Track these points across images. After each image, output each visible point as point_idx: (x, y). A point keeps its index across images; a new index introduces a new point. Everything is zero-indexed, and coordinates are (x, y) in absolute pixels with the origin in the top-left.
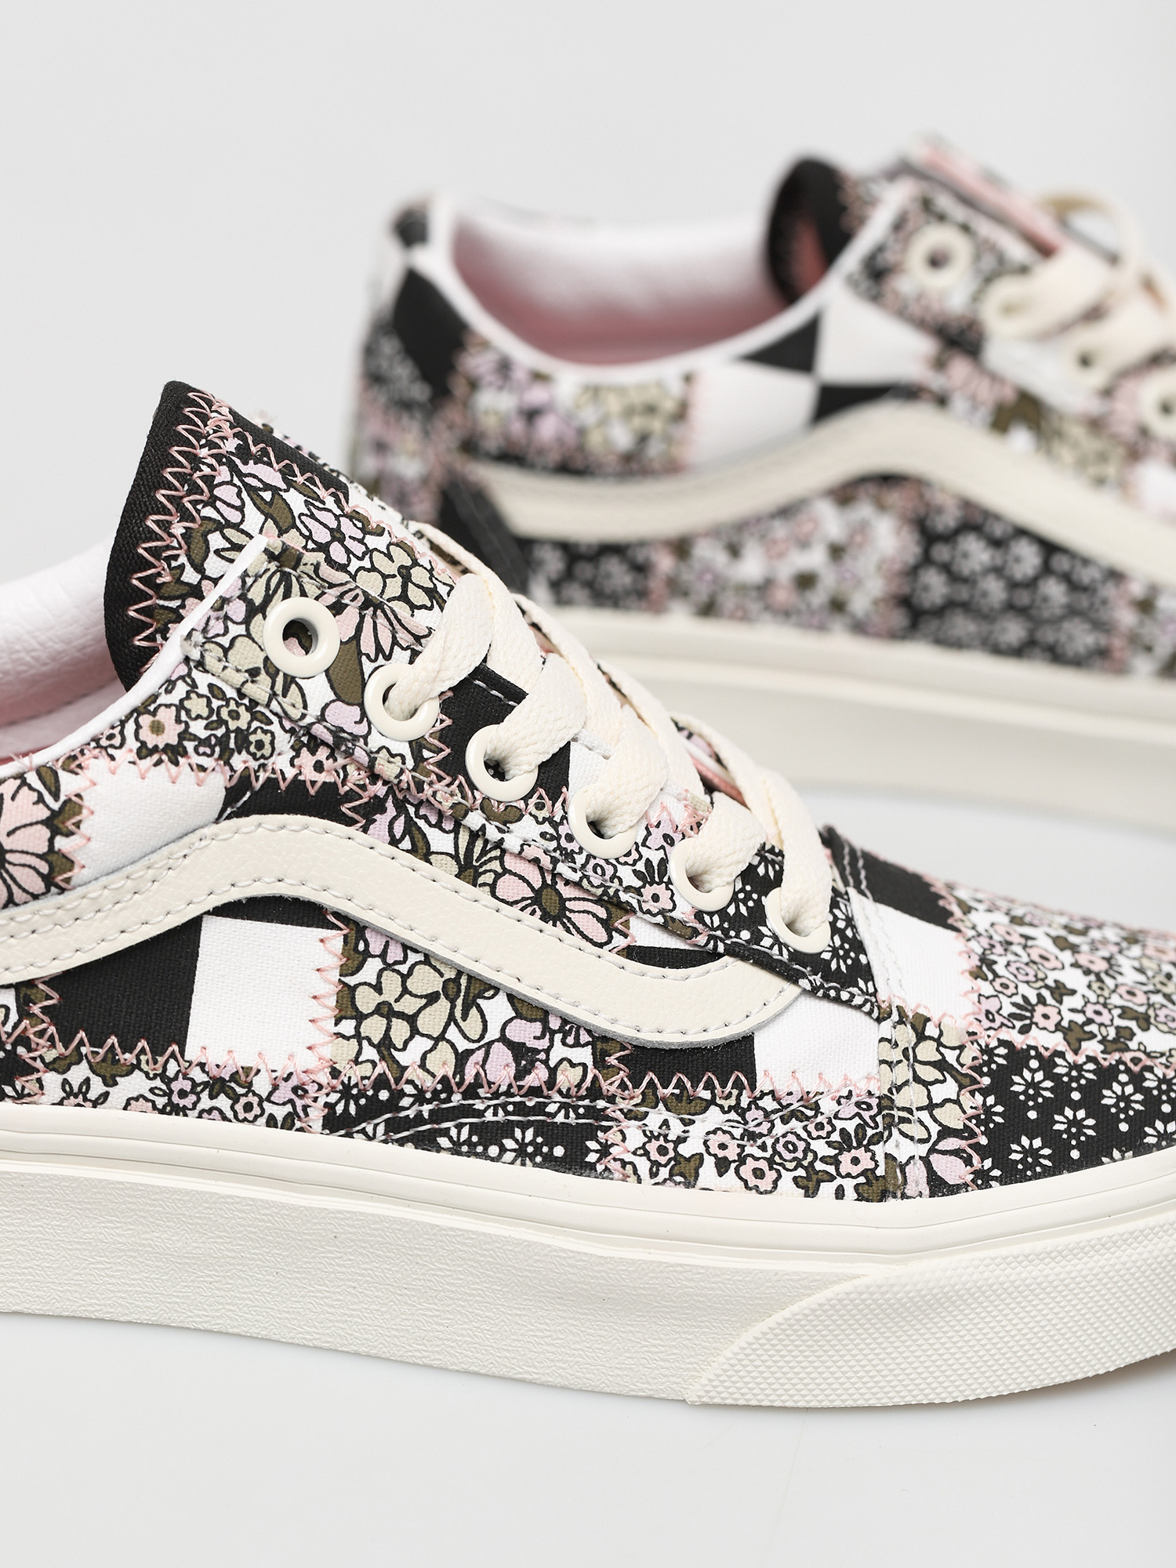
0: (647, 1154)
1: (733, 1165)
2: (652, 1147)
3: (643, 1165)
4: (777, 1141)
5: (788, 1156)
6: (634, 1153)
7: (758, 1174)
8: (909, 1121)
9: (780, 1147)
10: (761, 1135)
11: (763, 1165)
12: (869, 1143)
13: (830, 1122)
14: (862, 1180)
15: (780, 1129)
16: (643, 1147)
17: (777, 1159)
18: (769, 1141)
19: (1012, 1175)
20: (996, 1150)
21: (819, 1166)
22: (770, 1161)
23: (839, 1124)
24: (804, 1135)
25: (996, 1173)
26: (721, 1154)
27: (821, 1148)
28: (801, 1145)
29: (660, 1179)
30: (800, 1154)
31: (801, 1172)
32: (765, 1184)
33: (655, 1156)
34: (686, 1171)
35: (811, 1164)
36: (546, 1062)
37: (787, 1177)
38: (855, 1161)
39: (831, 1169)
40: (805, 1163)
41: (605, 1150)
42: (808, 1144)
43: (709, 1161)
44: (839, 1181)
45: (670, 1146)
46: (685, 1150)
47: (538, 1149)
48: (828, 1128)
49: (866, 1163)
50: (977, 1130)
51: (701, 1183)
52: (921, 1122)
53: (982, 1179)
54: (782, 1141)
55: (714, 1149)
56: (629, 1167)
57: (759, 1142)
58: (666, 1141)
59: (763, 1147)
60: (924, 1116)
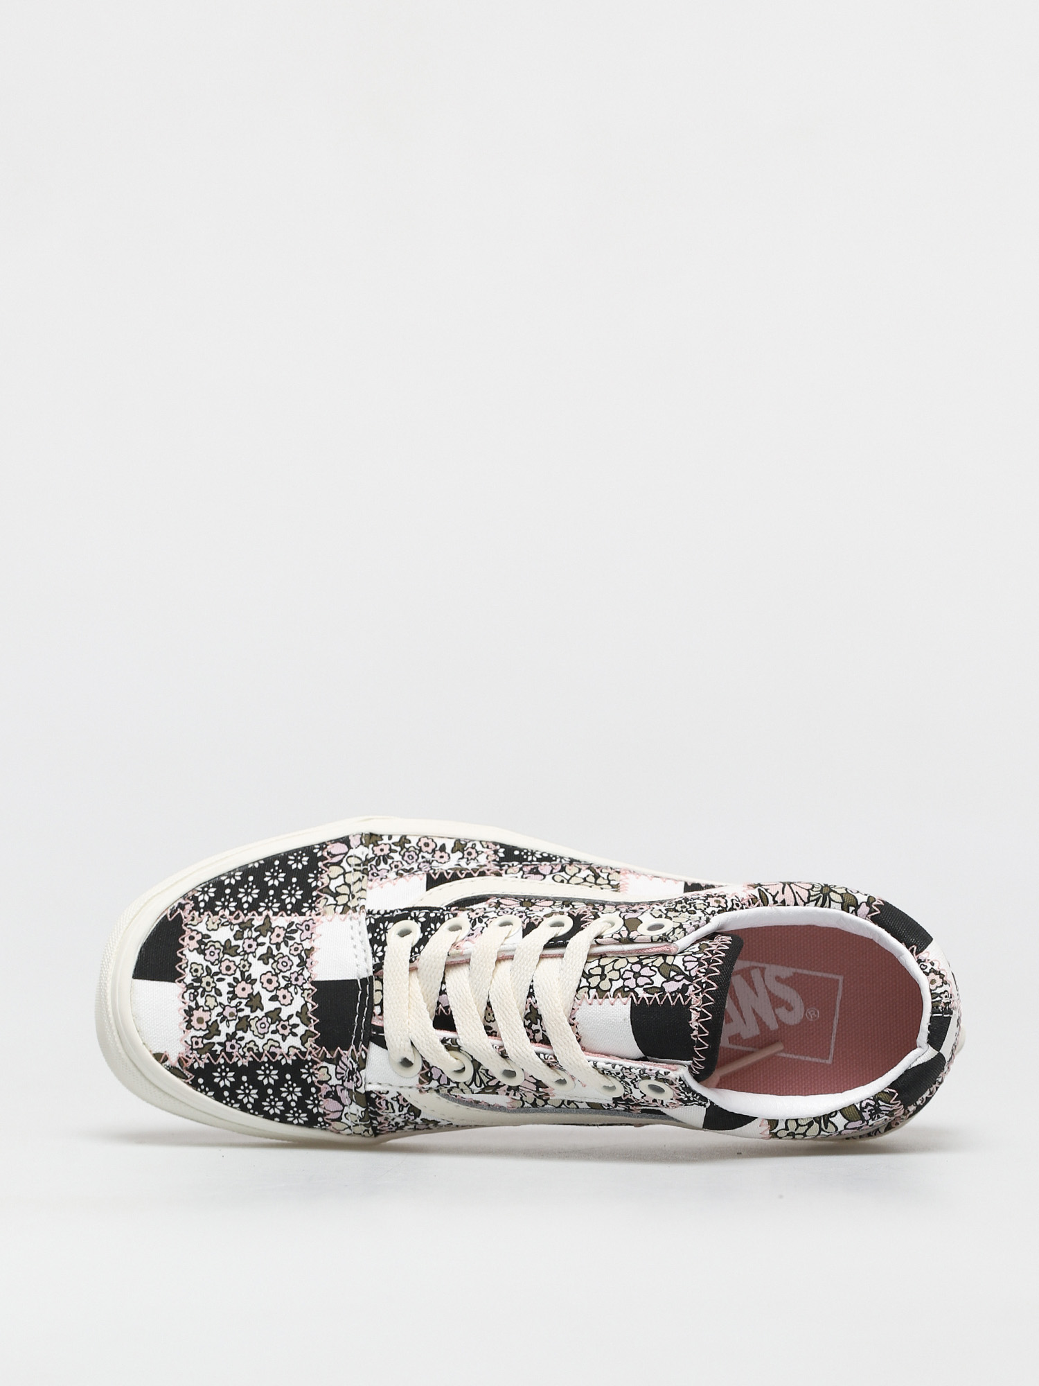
0: (477, 852)
1: (438, 848)
2: (474, 855)
3: (479, 847)
4: (416, 860)
5: (412, 853)
6: (482, 852)
7: (427, 845)
8: (356, 865)
9: (416, 857)
10: (424, 862)
11: (424, 849)
12: (374, 858)
13: (392, 869)
14: (379, 843)
15: (415, 866)
16: (478, 855)
17: (417, 852)
18: (420, 860)
19: (308, 850)
20: (314, 859)
21: (398, 849)
22: (420, 851)
23: (387, 867)
24: (404, 862)
25: (315, 851)
26: (443, 854)
27: (397, 857)
28: (406, 858)
29: (471, 843)
30: (407, 854)
31: (407, 846)
32: (424, 840)
33: (473, 851)
34: (459, 846)
35: (402, 849)
36: (524, 872)
37: (414, 843)
38: (382, 850)
39: (393, 847)
40: (405, 850)
41: (496, 852)
42: (403, 859)
43: (448, 850)
44: (390, 842)
45: (466, 856)
46: (459, 854)
47: (526, 854)
48: (393, 866)
49: (377, 850)
50: (324, 868)
51: (453, 841)
52: (350, 865)
53: (322, 846)
54: (414, 860)
55: (446, 856)
56: (485, 846)
57: (424, 859)
58: (468, 858)
59: (423, 857)
60: (348, 869)
